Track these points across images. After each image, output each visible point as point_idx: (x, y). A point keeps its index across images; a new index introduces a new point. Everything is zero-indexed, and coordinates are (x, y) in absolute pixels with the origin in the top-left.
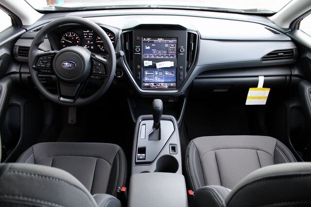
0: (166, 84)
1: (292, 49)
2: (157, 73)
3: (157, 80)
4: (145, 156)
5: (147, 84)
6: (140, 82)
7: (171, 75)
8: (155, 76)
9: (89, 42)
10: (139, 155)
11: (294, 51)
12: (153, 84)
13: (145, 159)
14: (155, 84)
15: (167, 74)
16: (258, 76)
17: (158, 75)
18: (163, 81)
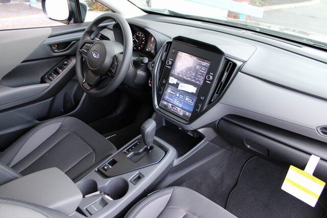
0: (182, 111)
2: (178, 95)
3: (176, 102)
5: (165, 103)
6: (160, 98)
7: (191, 102)
8: (175, 97)
10: (107, 164)
12: (170, 105)
13: (106, 171)
14: (172, 107)
15: (187, 99)
17: (178, 97)
18: (181, 105)
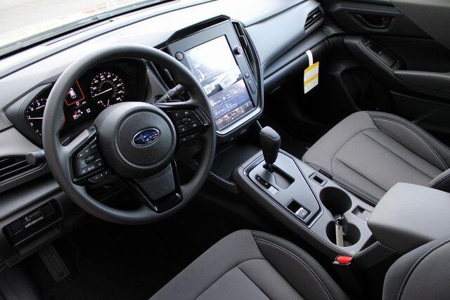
0: (241, 107)
1: (318, 8)
3: (229, 107)
4: (305, 208)
5: (220, 121)
7: (241, 91)
8: (224, 104)
9: (78, 103)
10: (297, 213)
11: (320, 8)
12: (226, 116)
13: (309, 213)
14: (230, 115)
16: (304, 53)
17: (226, 99)
18: (235, 105)
